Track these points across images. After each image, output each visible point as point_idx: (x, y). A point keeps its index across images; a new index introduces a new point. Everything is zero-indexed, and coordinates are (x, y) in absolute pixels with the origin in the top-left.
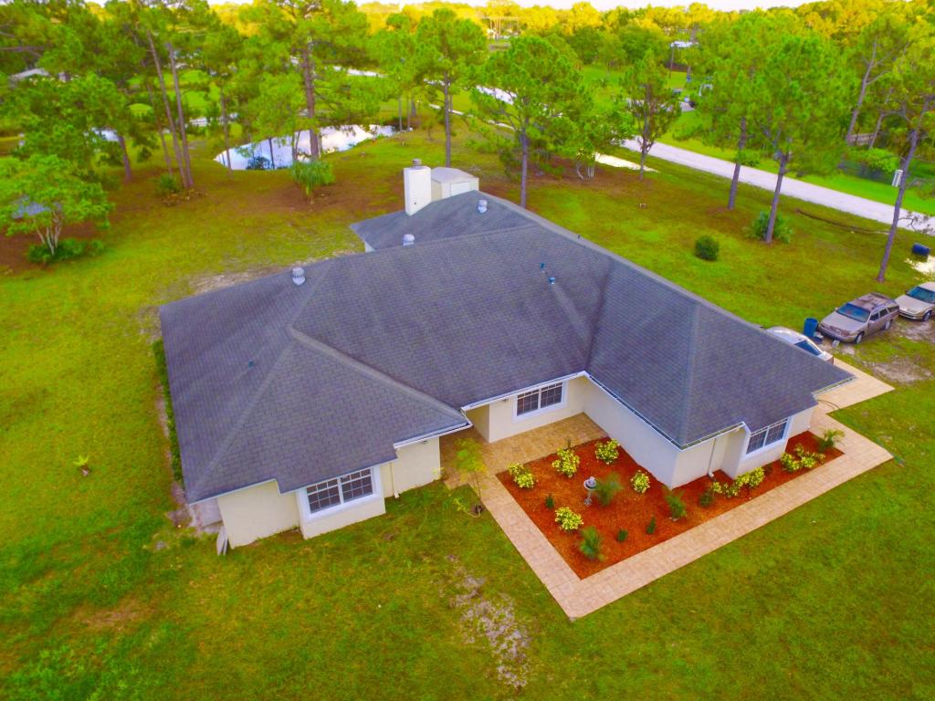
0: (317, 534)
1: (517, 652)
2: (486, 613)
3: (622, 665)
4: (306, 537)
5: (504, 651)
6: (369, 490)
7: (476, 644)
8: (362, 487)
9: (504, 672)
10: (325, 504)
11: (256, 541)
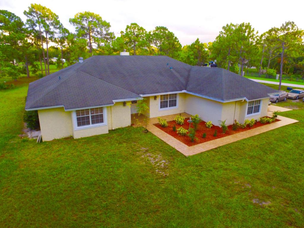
0: (80, 137)
1: (164, 166)
2: (150, 156)
3: (211, 168)
4: (75, 138)
5: (158, 166)
6: (102, 121)
7: (146, 164)
8: (99, 119)
9: (158, 171)
10: (84, 124)
11: (54, 140)
